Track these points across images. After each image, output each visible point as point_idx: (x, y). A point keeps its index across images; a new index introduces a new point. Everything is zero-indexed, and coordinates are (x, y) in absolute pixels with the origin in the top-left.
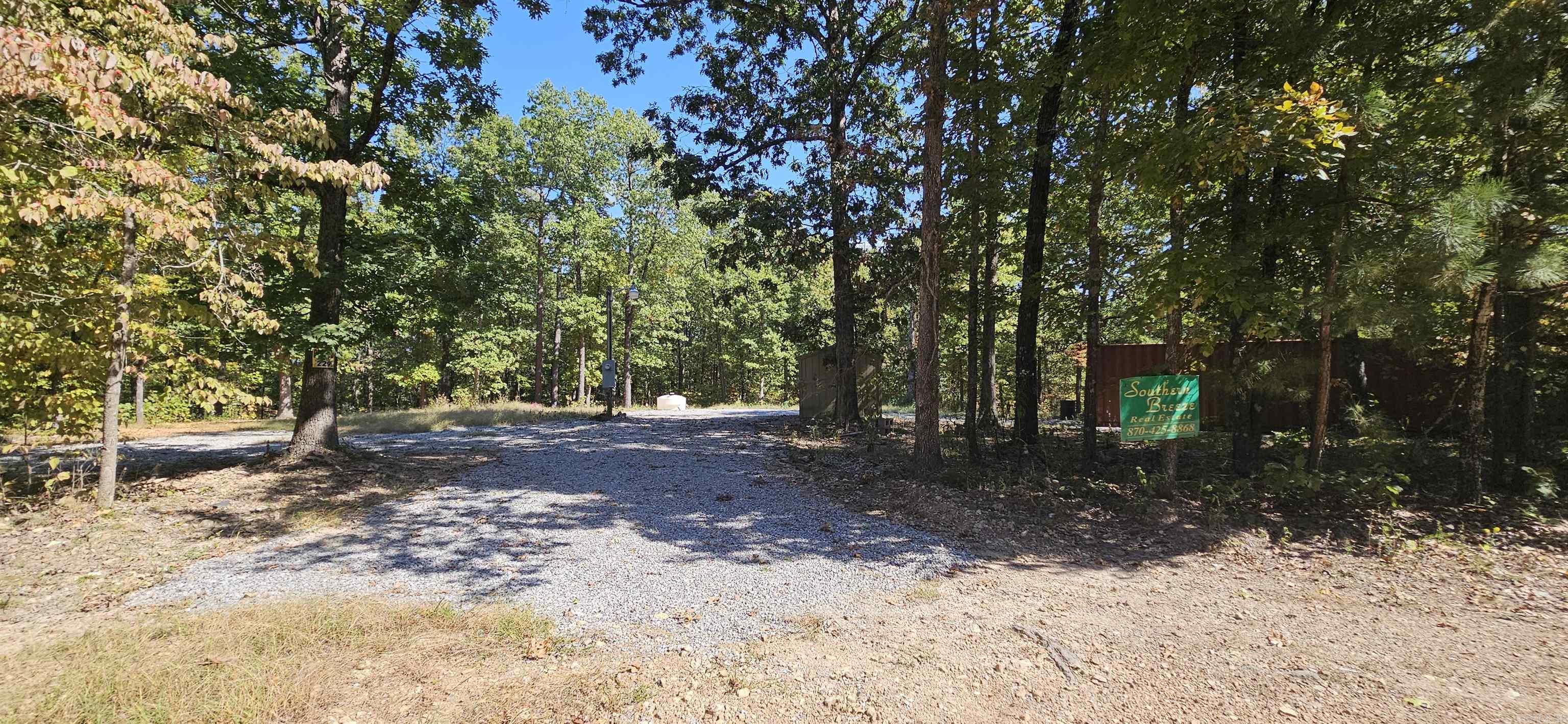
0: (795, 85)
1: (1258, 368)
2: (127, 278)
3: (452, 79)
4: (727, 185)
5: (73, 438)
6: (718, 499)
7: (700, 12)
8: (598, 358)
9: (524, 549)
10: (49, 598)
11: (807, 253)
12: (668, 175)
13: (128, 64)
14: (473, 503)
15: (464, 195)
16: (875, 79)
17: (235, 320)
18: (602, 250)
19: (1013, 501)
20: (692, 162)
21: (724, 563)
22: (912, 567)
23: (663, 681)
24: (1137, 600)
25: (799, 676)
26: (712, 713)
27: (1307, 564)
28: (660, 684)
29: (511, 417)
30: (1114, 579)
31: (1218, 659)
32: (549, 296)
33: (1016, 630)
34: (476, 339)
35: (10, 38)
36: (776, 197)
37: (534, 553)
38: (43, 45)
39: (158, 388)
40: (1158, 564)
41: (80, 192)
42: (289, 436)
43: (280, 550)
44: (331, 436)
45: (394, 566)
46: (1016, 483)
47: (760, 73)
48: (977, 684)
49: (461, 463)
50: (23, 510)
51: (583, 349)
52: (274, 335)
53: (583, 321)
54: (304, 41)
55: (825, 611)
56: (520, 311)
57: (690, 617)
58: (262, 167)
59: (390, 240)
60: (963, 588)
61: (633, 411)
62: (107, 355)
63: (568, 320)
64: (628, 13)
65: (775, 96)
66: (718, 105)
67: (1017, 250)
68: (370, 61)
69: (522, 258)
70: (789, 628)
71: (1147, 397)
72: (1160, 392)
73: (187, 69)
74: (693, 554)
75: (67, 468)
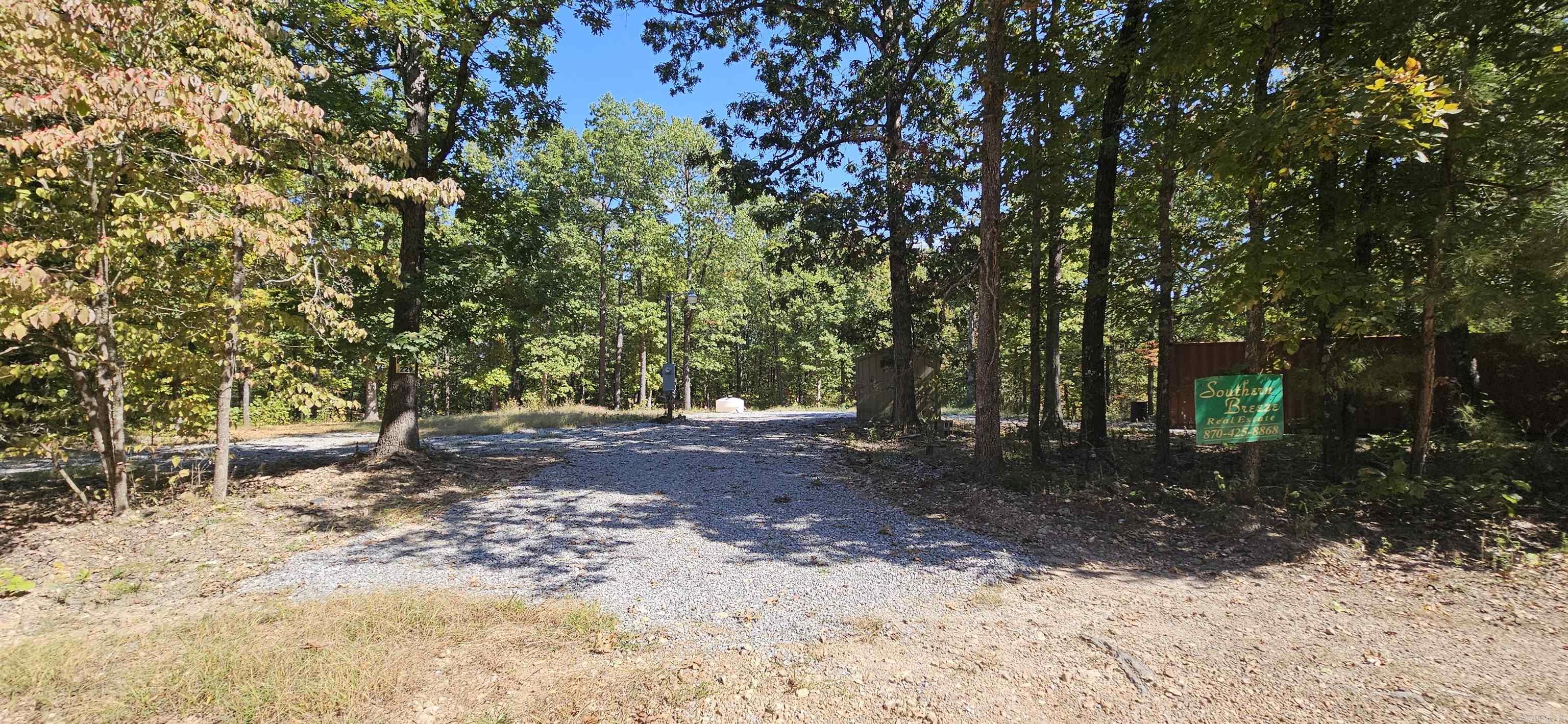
0: (850, 86)
1: (1351, 366)
2: (236, 293)
3: (520, 96)
4: (782, 189)
5: (191, 439)
6: (776, 501)
7: (754, 18)
8: (658, 362)
9: (590, 547)
10: (173, 583)
11: (863, 255)
12: (725, 181)
13: (237, 97)
14: (542, 502)
15: (532, 207)
16: (930, 76)
17: (329, 330)
18: (662, 256)
19: (1080, 505)
20: (746, 168)
21: (782, 564)
22: (973, 571)
23: (724, 678)
24: (1215, 611)
25: (858, 678)
26: (772, 712)
27: (1410, 578)
28: (721, 681)
29: (577, 419)
30: (1190, 588)
31: (1307, 676)
32: (612, 302)
33: (1084, 639)
34: (543, 344)
35: (139, 78)
36: (832, 200)
37: (599, 551)
38: (166, 83)
39: (262, 393)
40: (1238, 574)
41: (198, 214)
42: (375, 438)
43: (369, 544)
44: (412, 438)
45: (471, 560)
46: (1083, 488)
47: (815, 76)
48: (1042, 693)
49: (530, 464)
50: (151, 503)
51: (644, 355)
52: (362, 343)
53: (644, 325)
54: (387, 67)
55: (883, 614)
56: (584, 317)
57: (750, 617)
58: (351, 186)
59: (464, 251)
60: (1027, 595)
61: (693, 414)
62: (220, 363)
63: (630, 325)
64: (685, 23)
65: (830, 98)
66: (773, 110)
67: (1082, 246)
68: (445, 83)
69: (586, 265)
70: (848, 630)
71: (1225, 397)
72: (1240, 392)
73: (287, 99)
74: (751, 555)
75: (187, 466)
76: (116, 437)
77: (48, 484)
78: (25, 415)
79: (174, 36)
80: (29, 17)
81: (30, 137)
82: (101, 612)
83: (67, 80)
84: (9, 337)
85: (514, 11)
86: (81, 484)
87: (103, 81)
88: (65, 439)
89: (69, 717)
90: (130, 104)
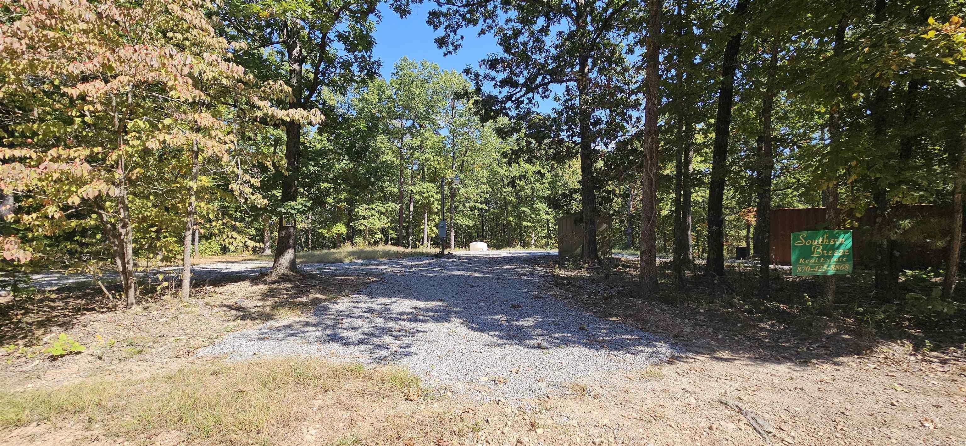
0: (556, 47)
1: (900, 225)
2: (195, 178)
3: (356, 58)
4: (513, 113)
5: (169, 264)
6: (512, 307)
7: (496, 7)
8: (434, 220)
9: (400, 334)
10: (161, 349)
11: (565, 153)
12: (478, 108)
13: (195, 62)
14: (370, 305)
15: (362, 125)
16: (607, 39)
17: (246, 199)
18: (437, 155)
19: (711, 315)
20: (491, 100)
21: (519, 347)
22: (642, 356)
23: (489, 419)
24: (810, 387)
25: (574, 422)
26: (521, 443)
27: (946, 368)
28: (487, 421)
29: (387, 254)
30: (789, 370)
31: (881, 434)
32: (406, 183)
33: (722, 403)
34: (366, 209)
35: (141, 50)
36: (545, 118)
37: (406, 336)
38: (157, 53)
39: (208, 237)
40: (823, 362)
41: (174, 131)
42: (271, 264)
43: (270, 329)
44: (293, 264)
45: (330, 340)
46: (712, 303)
47: (534, 42)
48: (698, 438)
49: (361, 281)
50: (147, 302)
51: (426, 215)
52: (264, 209)
53: (426, 198)
54: (278, 42)
55: (586, 381)
56: (390, 192)
57: (502, 381)
58: (259, 114)
59: (323, 153)
60: (680, 372)
61: (457, 252)
62: (185, 219)
63: (417, 197)
64: (453, 11)
65: (544, 55)
66: (508, 63)
67: (707, 147)
68: (312, 51)
69: (391, 161)
70: (565, 391)
71: (812, 245)
72: (822, 242)
73: (223, 62)
74: (500, 341)
75: (166, 280)
76: (128, 263)
77: (90, 289)
78: (79, 249)
79: (160, 26)
80: (80, 16)
81: (81, 87)
82: (121, 365)
83: (101, 53)
84: (70, 204)
85: (353, 6)
86: (109, 289)
87: (122, 53)
88: (101, 264)
89: (107, 428)
90: (136, 67)
